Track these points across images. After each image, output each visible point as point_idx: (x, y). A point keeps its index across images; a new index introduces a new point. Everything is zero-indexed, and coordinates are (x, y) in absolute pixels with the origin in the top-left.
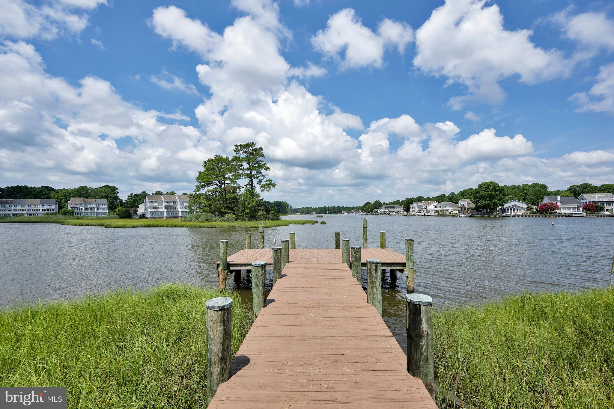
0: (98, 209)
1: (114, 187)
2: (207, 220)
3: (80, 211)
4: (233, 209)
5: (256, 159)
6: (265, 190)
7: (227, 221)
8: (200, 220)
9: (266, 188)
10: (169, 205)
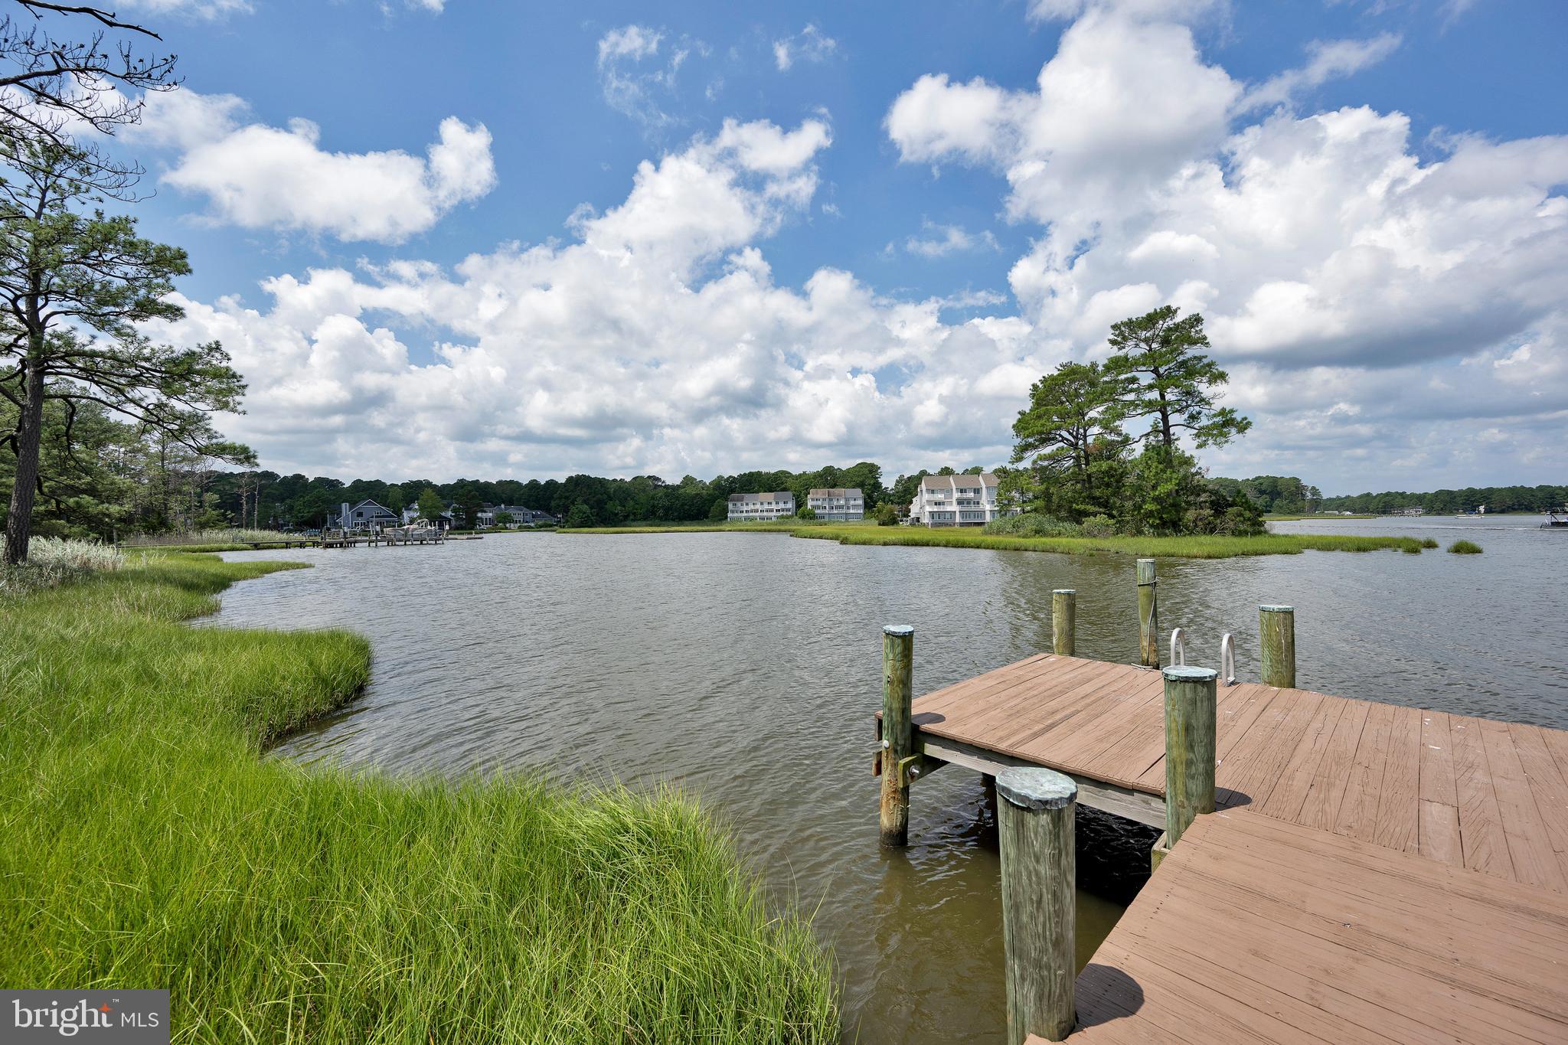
0: (848, 508)
1: (872, 465)
2: (1037, 532)
3: (823, 511)
4: (1107, 502)
5: (1182, 353)
6: (1210, 442)
7: (1090, 534)
8: (1022, 532)
9: (1213, 436)
10: (965, 496)
